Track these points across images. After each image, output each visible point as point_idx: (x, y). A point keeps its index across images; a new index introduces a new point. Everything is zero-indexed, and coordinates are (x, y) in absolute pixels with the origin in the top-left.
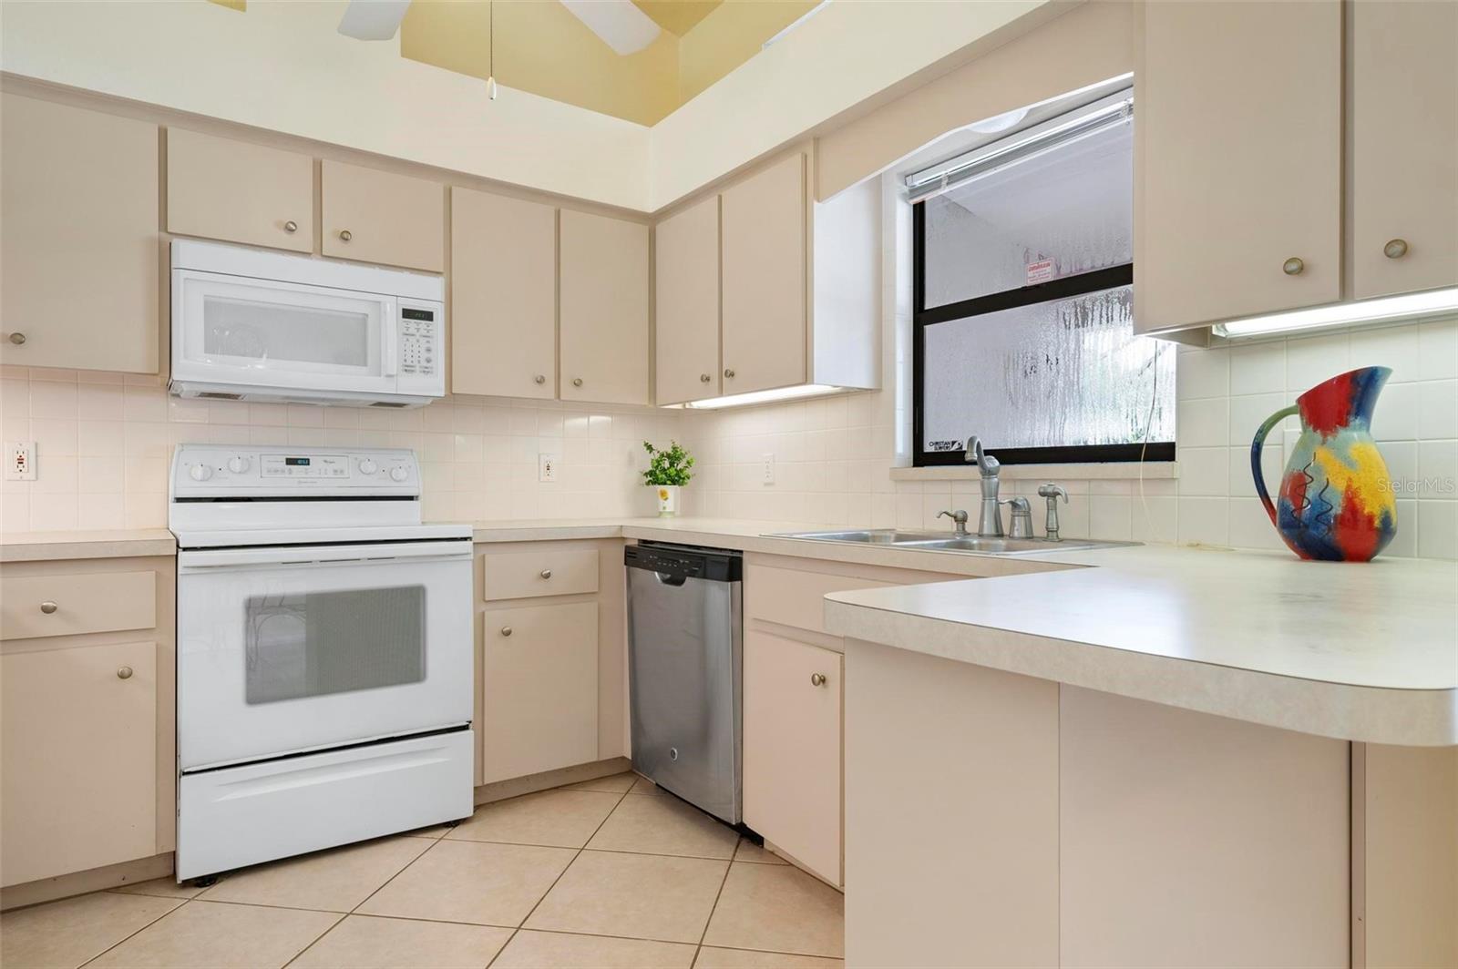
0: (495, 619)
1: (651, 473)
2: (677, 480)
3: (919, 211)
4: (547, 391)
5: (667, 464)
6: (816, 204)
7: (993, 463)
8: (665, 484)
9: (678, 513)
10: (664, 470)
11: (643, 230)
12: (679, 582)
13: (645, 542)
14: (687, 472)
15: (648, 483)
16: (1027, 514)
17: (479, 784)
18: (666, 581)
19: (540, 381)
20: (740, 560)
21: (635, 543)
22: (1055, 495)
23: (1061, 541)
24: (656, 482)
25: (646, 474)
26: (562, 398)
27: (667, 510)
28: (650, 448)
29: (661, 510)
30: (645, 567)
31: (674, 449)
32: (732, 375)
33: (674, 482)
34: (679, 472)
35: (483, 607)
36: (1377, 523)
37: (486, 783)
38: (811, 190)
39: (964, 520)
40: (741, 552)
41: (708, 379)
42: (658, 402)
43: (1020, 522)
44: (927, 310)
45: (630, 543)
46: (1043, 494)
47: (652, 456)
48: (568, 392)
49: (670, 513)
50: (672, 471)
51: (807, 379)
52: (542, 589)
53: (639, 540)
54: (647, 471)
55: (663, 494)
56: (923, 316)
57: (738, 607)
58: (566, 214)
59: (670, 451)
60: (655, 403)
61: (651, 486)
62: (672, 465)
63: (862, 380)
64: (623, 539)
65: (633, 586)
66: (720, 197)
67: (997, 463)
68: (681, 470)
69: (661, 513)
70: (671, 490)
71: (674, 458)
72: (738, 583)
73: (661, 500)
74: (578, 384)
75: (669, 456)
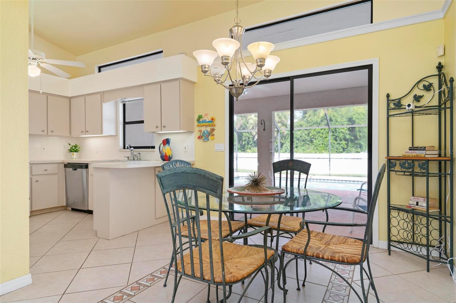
0: (35, 179)
1: (70, 150)
2: (76, 151)
3: (124, 105)
4: (45, 133)
5: (74, 148)
6: (103, 103)
7: (132, 149)
8: (73, 152)
9: (77, 158)
10: (73, 149)
11: (68, 100)
12: (76, 170)
13: (69, 163)
14: (79, 149)
15: (69, 152)
16: (137, 156)
17: (31, 211)
18: (73, 170)
19: (43, 131)
20: (88, 165)
21: (67, 164)
22: (140, 154)
23: (141, 160)
24: (71, 152)
25: (69, 150)
26: (48, 134)
27: (74, 157)
28: (70, 144)
29: (73, 157)
30: (69, 168)
31: (76, 145)
32: (88, 131)
33: (76, 152)
34: (77, 150)
35: (32, 176)
36: (168, 156)
37: (33, 210)
38: (102, 101)
39: (129, 158)
40: (88, 164)
41: (83, 132)
42: (72, 135)
43: (136, 158)
44: (126, 122)
45: (65, 164)
46: (138, 153)
47: (70, 146)
48: (50, 133)
49: (75, 158)
50: (75, 149)
51: (102, 134)
52: (45, 173)
53: (67, 163)
54: (69, 149)
55: (73, 154)
56: (125, 123)
57: (87, 173)
58: (49, 97)
59: (75, 145)
60: (71, 135)
61: (70, 153)
62: (75, 148)
63: (113, 133)
64: (64, 163)
65: (66, 172)
66: (85, 97)
67: (133, 149)
68: (77, 149)
69: (72, 158)
70: (75, 153)
71: (76, 147)
72: (87, 169)
73: (72, 155)
74: (52, 132)
75: (74, 146)
